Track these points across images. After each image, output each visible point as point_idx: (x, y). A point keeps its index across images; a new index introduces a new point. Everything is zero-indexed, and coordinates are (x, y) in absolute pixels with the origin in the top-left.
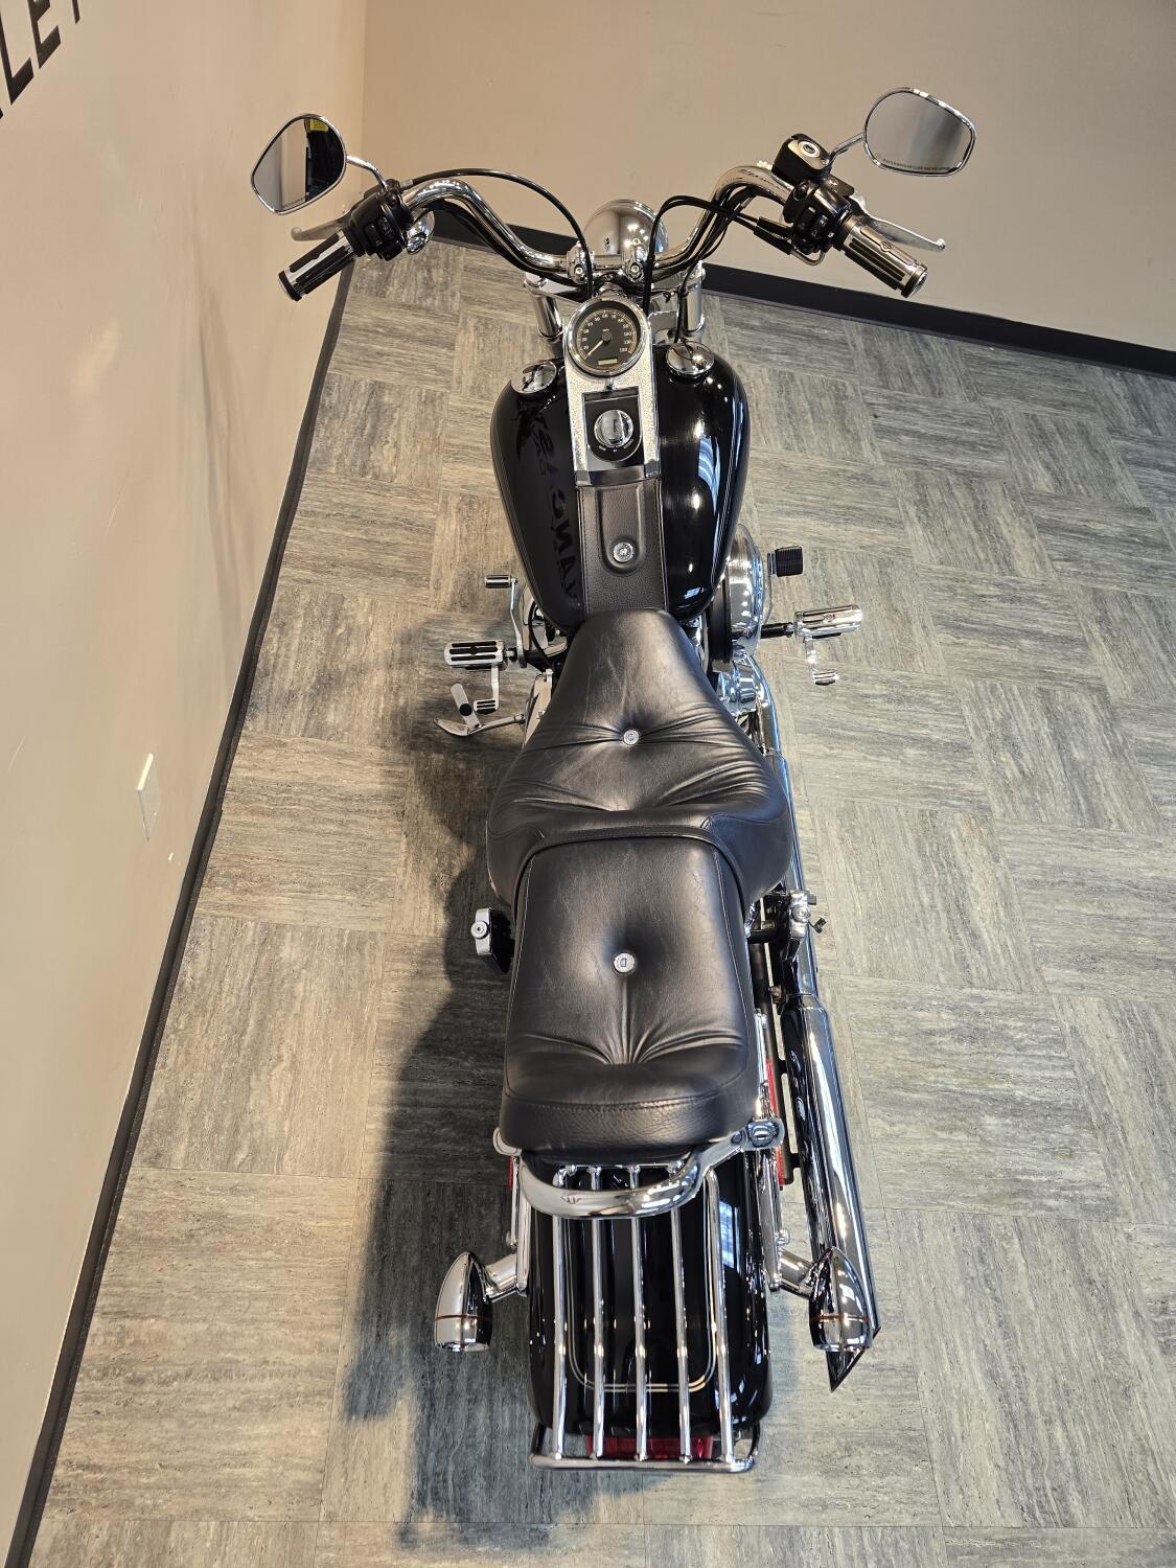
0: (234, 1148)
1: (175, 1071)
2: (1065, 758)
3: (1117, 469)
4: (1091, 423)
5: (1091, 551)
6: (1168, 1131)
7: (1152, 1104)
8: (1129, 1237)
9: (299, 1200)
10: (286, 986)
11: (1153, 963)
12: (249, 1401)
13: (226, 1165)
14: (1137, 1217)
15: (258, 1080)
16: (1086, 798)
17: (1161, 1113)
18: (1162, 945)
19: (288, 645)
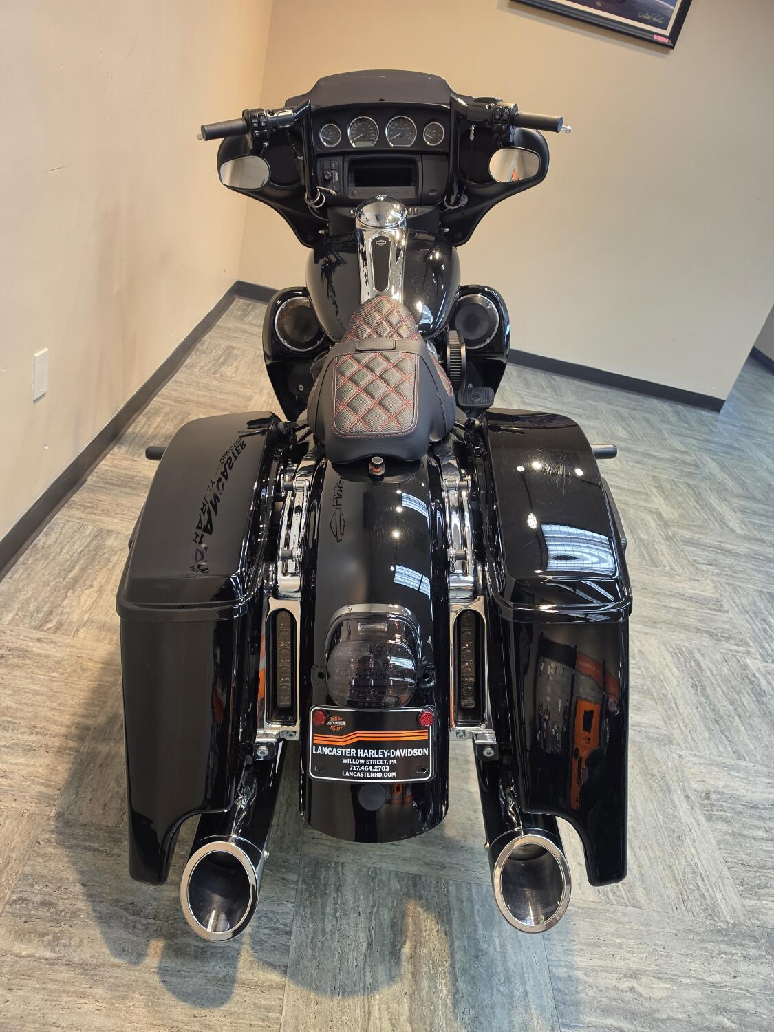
0: (48, 621)
1: (18, 580)
2: (635, 537)
3: (667, 436)
4: (651, 418)
5: (651, 462)
6: (707, 708)
7: (696, 694)
8: (680, 756)
9: (84, 652)
10: (106, 556)
11: (695, 630)
12: (17, 744)
13: (39, 628)
14: (686, 747)
15: (74, 593)
16: (649, 554)
17: (703, 700)
18: (701, 623)
19: (150, 426)
